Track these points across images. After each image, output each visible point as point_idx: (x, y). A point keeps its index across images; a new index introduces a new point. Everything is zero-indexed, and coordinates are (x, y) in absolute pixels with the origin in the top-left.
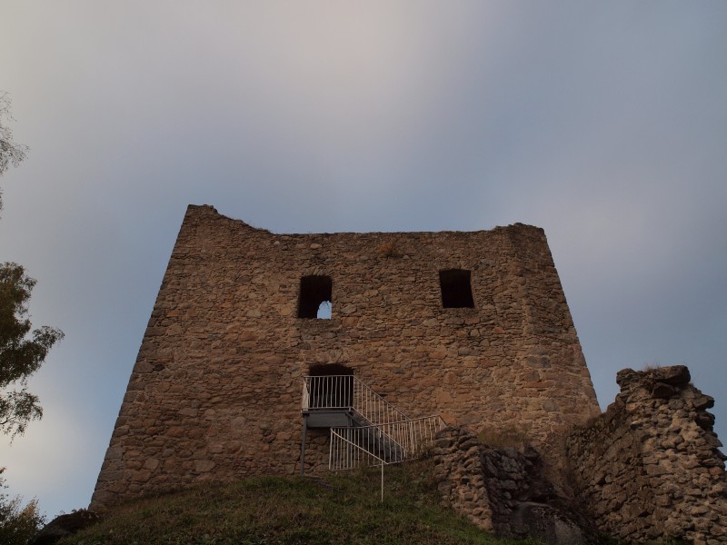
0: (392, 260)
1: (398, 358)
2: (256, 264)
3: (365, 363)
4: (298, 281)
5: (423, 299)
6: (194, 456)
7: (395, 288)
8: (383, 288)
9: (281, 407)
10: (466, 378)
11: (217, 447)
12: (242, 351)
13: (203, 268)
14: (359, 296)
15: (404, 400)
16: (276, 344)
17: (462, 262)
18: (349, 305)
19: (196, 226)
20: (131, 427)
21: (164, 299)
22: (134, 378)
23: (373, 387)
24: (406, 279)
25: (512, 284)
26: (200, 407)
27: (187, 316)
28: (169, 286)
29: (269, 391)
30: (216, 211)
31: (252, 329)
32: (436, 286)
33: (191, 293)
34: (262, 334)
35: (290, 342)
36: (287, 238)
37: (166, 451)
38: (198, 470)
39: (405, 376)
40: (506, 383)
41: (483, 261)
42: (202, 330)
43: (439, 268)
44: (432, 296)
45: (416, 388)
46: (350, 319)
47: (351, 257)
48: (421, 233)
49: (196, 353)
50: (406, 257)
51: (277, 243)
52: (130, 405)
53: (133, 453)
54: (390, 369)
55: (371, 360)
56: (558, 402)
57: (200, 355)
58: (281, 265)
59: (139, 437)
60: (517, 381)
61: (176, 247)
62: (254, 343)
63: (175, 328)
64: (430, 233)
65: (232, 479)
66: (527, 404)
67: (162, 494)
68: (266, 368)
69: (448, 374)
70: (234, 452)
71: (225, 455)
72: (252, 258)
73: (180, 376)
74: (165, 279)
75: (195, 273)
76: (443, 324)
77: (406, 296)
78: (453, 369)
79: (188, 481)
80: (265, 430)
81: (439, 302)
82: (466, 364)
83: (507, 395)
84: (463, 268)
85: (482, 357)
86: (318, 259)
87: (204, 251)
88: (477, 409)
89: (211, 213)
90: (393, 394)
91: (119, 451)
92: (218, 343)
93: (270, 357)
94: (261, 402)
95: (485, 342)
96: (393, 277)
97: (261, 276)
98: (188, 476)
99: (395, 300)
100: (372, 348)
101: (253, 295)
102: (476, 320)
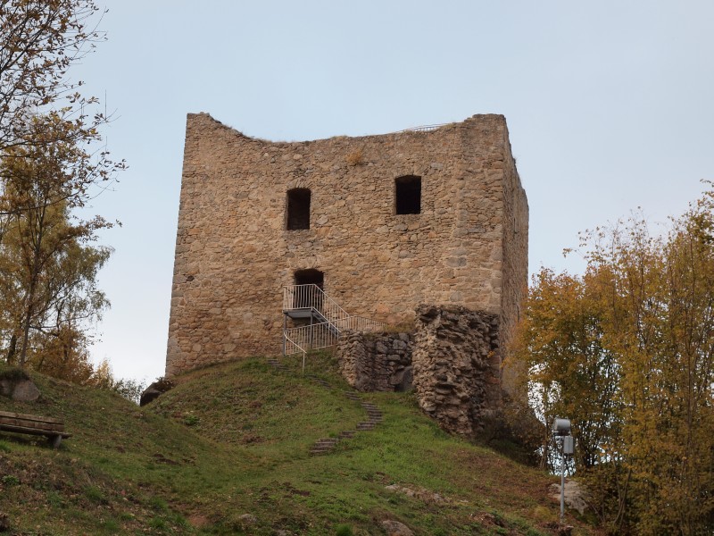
0: (358, 169)
1: (355, 263)
2: (251, 180)
3: (331, 267)
4: (284, 195)
5: (379, 207)
6: (222, 342)
7: (359, 197)
8: (350, 198)
9: (275, 304)
10: (401, 277)
11: (236, 334)
12: (247, 261)
13: (209, 187)
14: (330, 207)
15: (357, 295)
16: (270, 254)
17: (415, 168)
18: (323, 216)
19: (197, 138)
20: (180, 324)
21: (184, 219)
22: (174, 288)
23: (336, 286)
24: (368, 189)
25: (452, 189)
26: (222, 307)
27: (203, 233)
28: (186, 206)
29: (267, 292)
30: (212, 119)
31: (251, 243)
32: (391, 194)
33: (204, 211)
34: (259, 245)
35: (280, 252)
36: (274, 149)
37: (205, 339)
38: (226, 350)
39: (359, 276)
40: (429, 280)
41: (433, 165)
42: (216, 246)
43: (396, 175)
44: (386, 205)
45: (366, 286)
46: (323, 228)
47: (325, 167)
48: (386, 136)
49: (214, 265)
50: (370, 164)
51: (266, 155)
52: (175, 309)
53: (184, 342)
54: (349, 271)
55: (337, 264)
56: (462, 294)
57: (217, 267)
58: (270, 178)
59: (186, 330)
60: (437, 278)
61: (185, 165)
62: (254, 254)
63: (196, 244)
64: (394, 135)
65: (247, 355)
66: (440, 296)
67: (206, 367)
68: (264, 274)
69: (388, 275)
70: (247, 337)
71: (242, 339)
72: (247, 173)
73: (206, 284)
74: (181, 199)
75: (204, 192)
76: (391, 231)
77: (366, 205)
78: (393, 269)
79: (221, 358)
80: (266, 321)
81: (392, 210)
82: (402, 265)
83: (428, 289)
84: (416, 174)
85: (416, 258)
86: (299, 171)
87: (208, 168)
88: (405, 301)
89: (208, 122)
90: (350, 291)
91: (176, 341)
92: (229, 255)
93: (266, 265)
94: (262, 301)
95: (420, 246)
96: (358, 186)
97: (256, 191)
98: (220, 355)
99: (357, 210)
100: (338, 254)
101: (250, 211)
102: (416, 226)
